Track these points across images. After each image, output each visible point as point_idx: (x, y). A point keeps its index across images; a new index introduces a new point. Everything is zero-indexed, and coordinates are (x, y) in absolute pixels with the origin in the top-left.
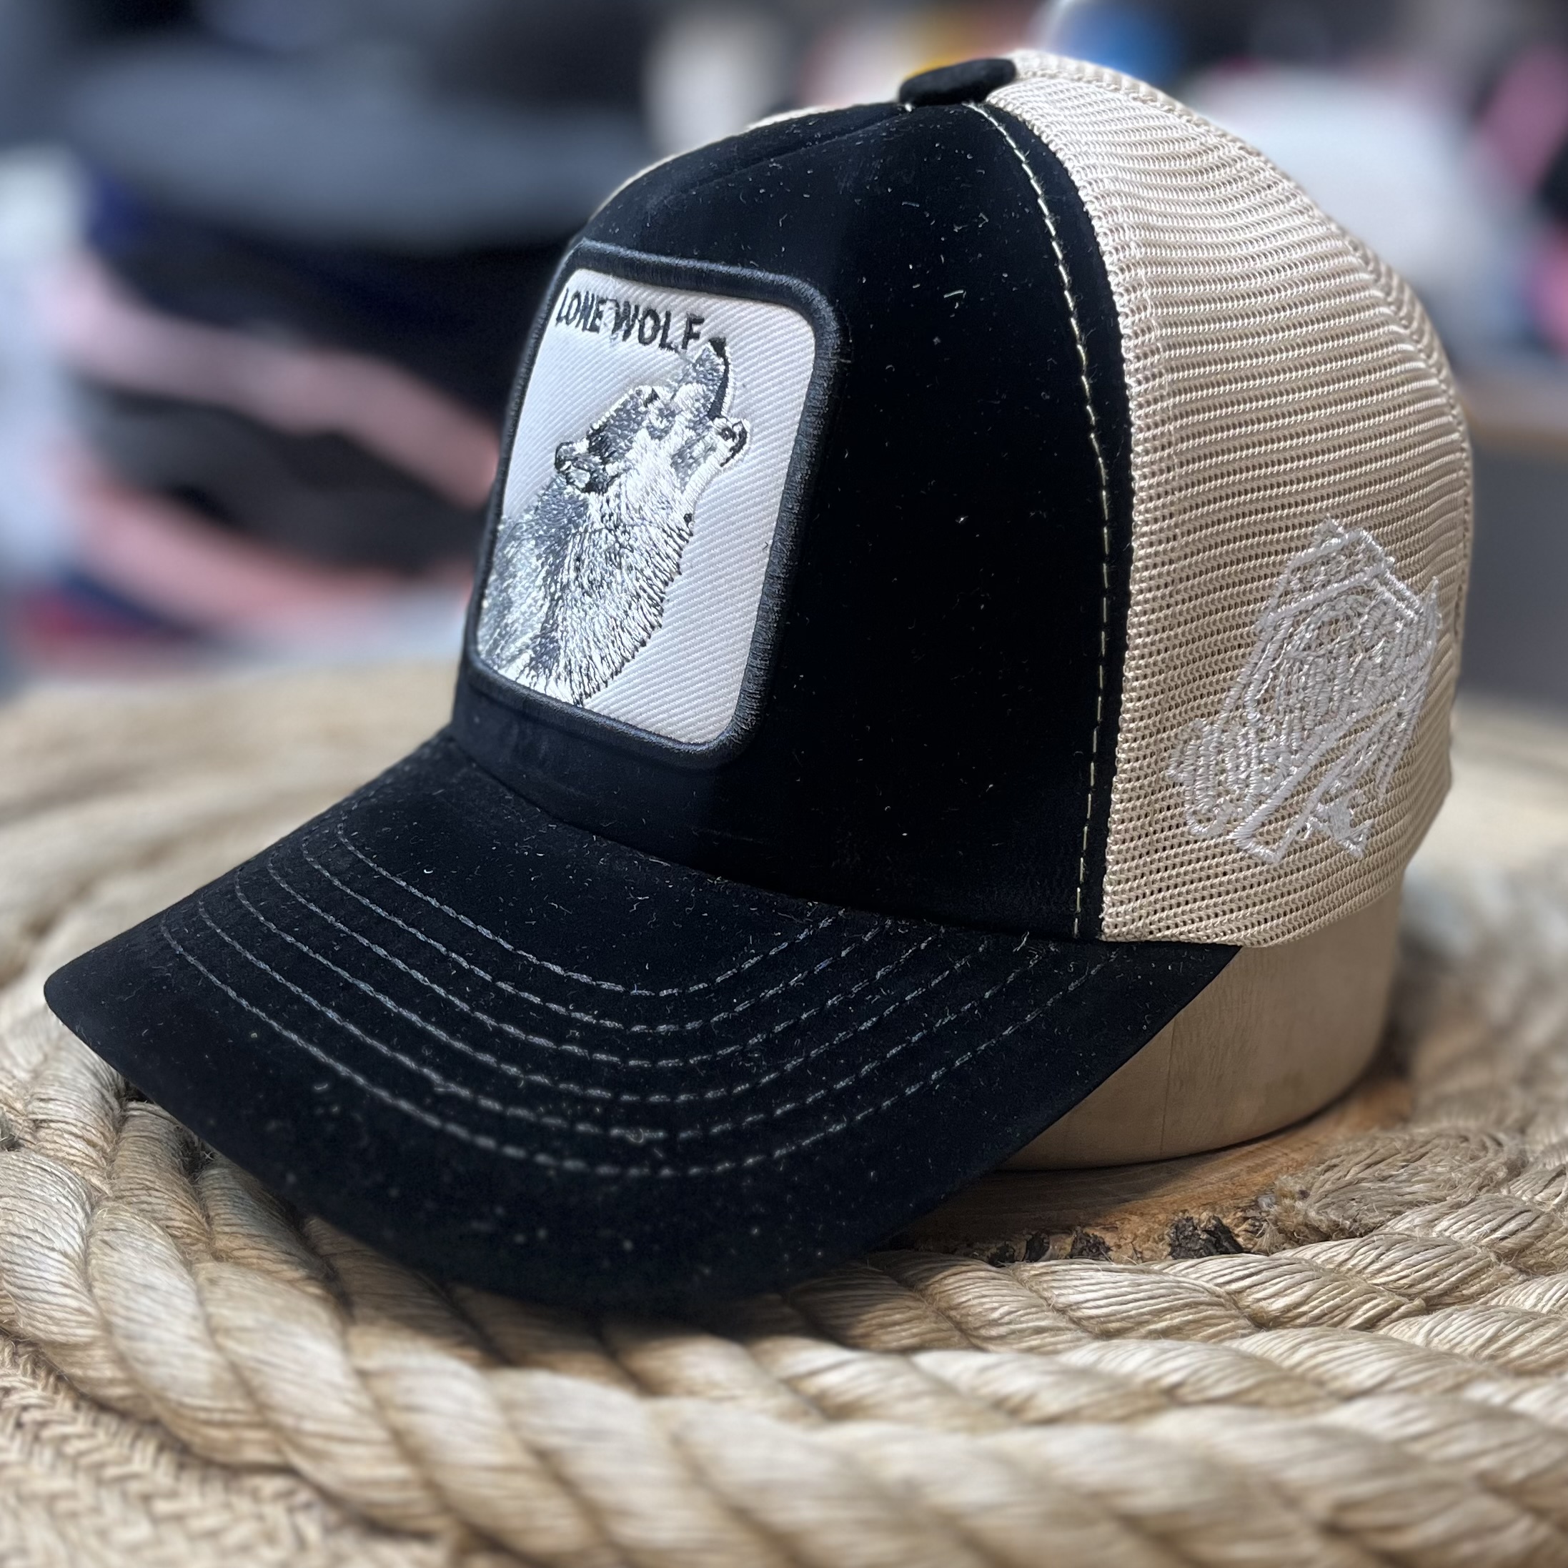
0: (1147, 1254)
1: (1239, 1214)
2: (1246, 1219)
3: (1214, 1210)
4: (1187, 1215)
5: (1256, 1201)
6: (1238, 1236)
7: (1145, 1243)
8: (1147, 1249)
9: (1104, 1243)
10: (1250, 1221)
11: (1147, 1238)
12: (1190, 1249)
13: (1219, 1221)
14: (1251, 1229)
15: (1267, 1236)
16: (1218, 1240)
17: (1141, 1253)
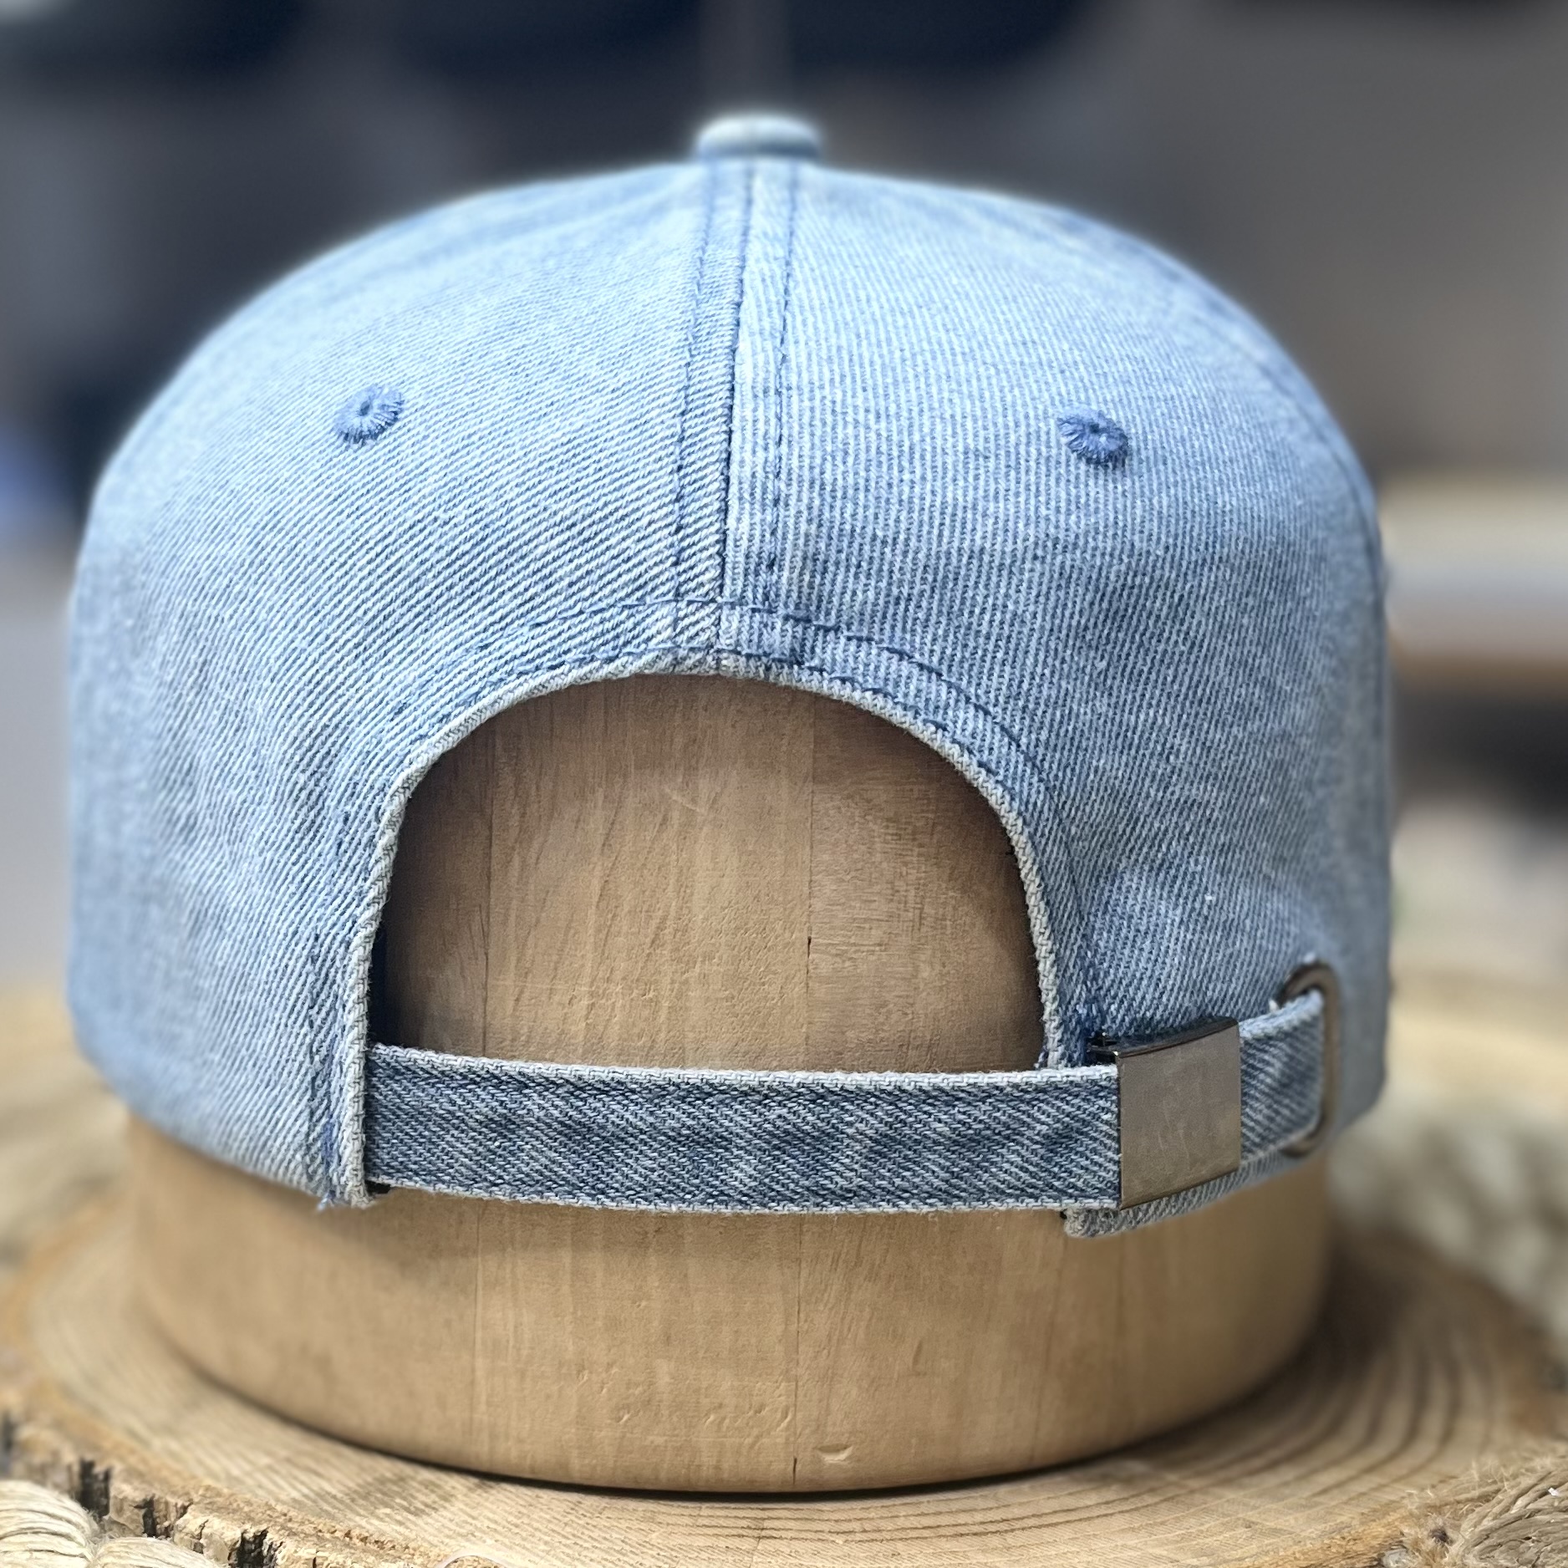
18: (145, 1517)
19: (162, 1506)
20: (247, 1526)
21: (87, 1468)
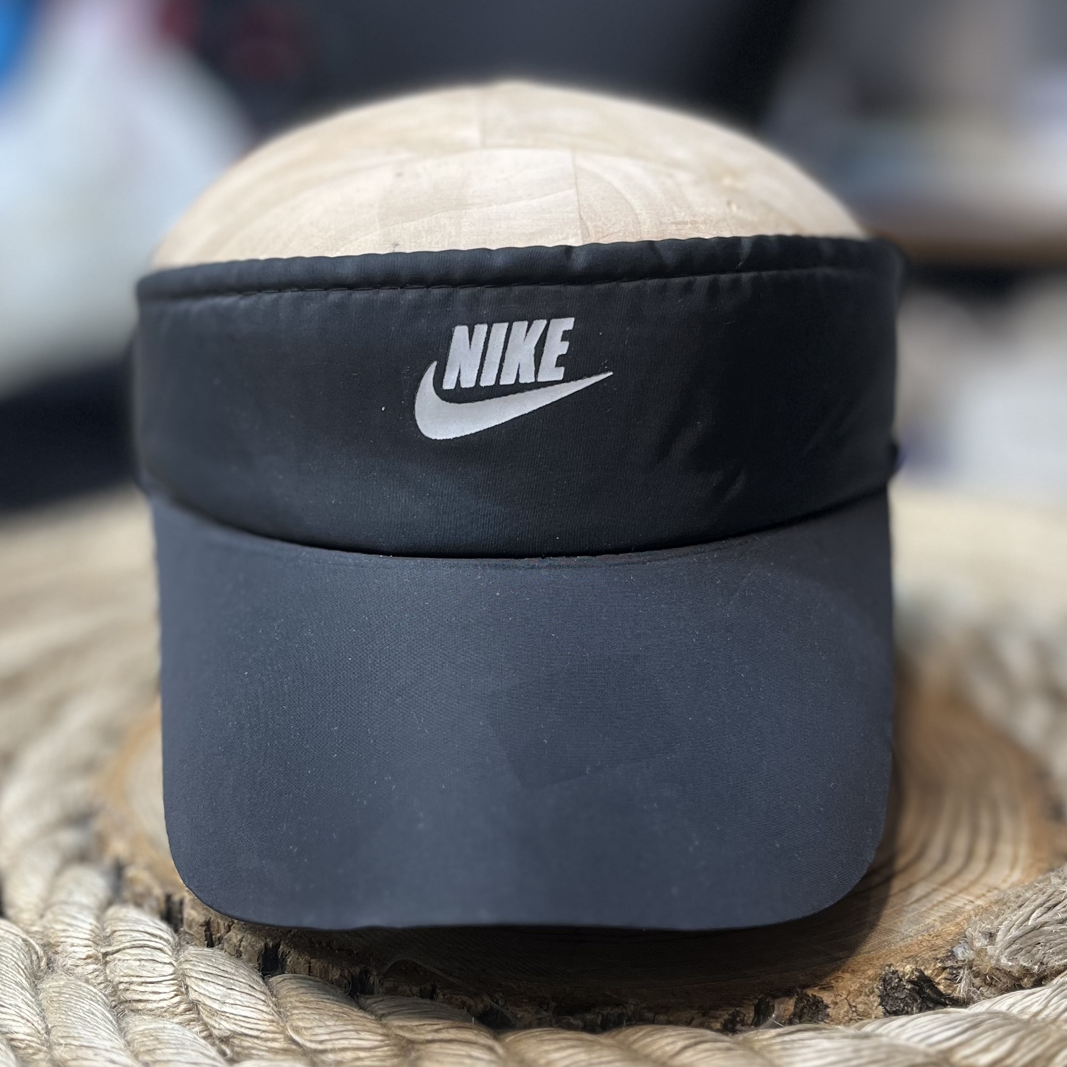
0: (861, 1008)
1: (940, 965)
2: (944, 969)
3: (916, 962)
4: (892, 968)
5: (952, 952)
6: (938, 984)
7: (858, 997)
8: (860, 1003)
9: (822, 1001)
10: (948, 970)
11: (859, 992)
12: (897, 998)
13: (921, 972)
14: (950, 977)
15: (963, 983)
16: (921, 988)
17: (855, 1007)
18: (205, 931)
19: (216, 925)
20: (268, 940)
21: (168, 898)
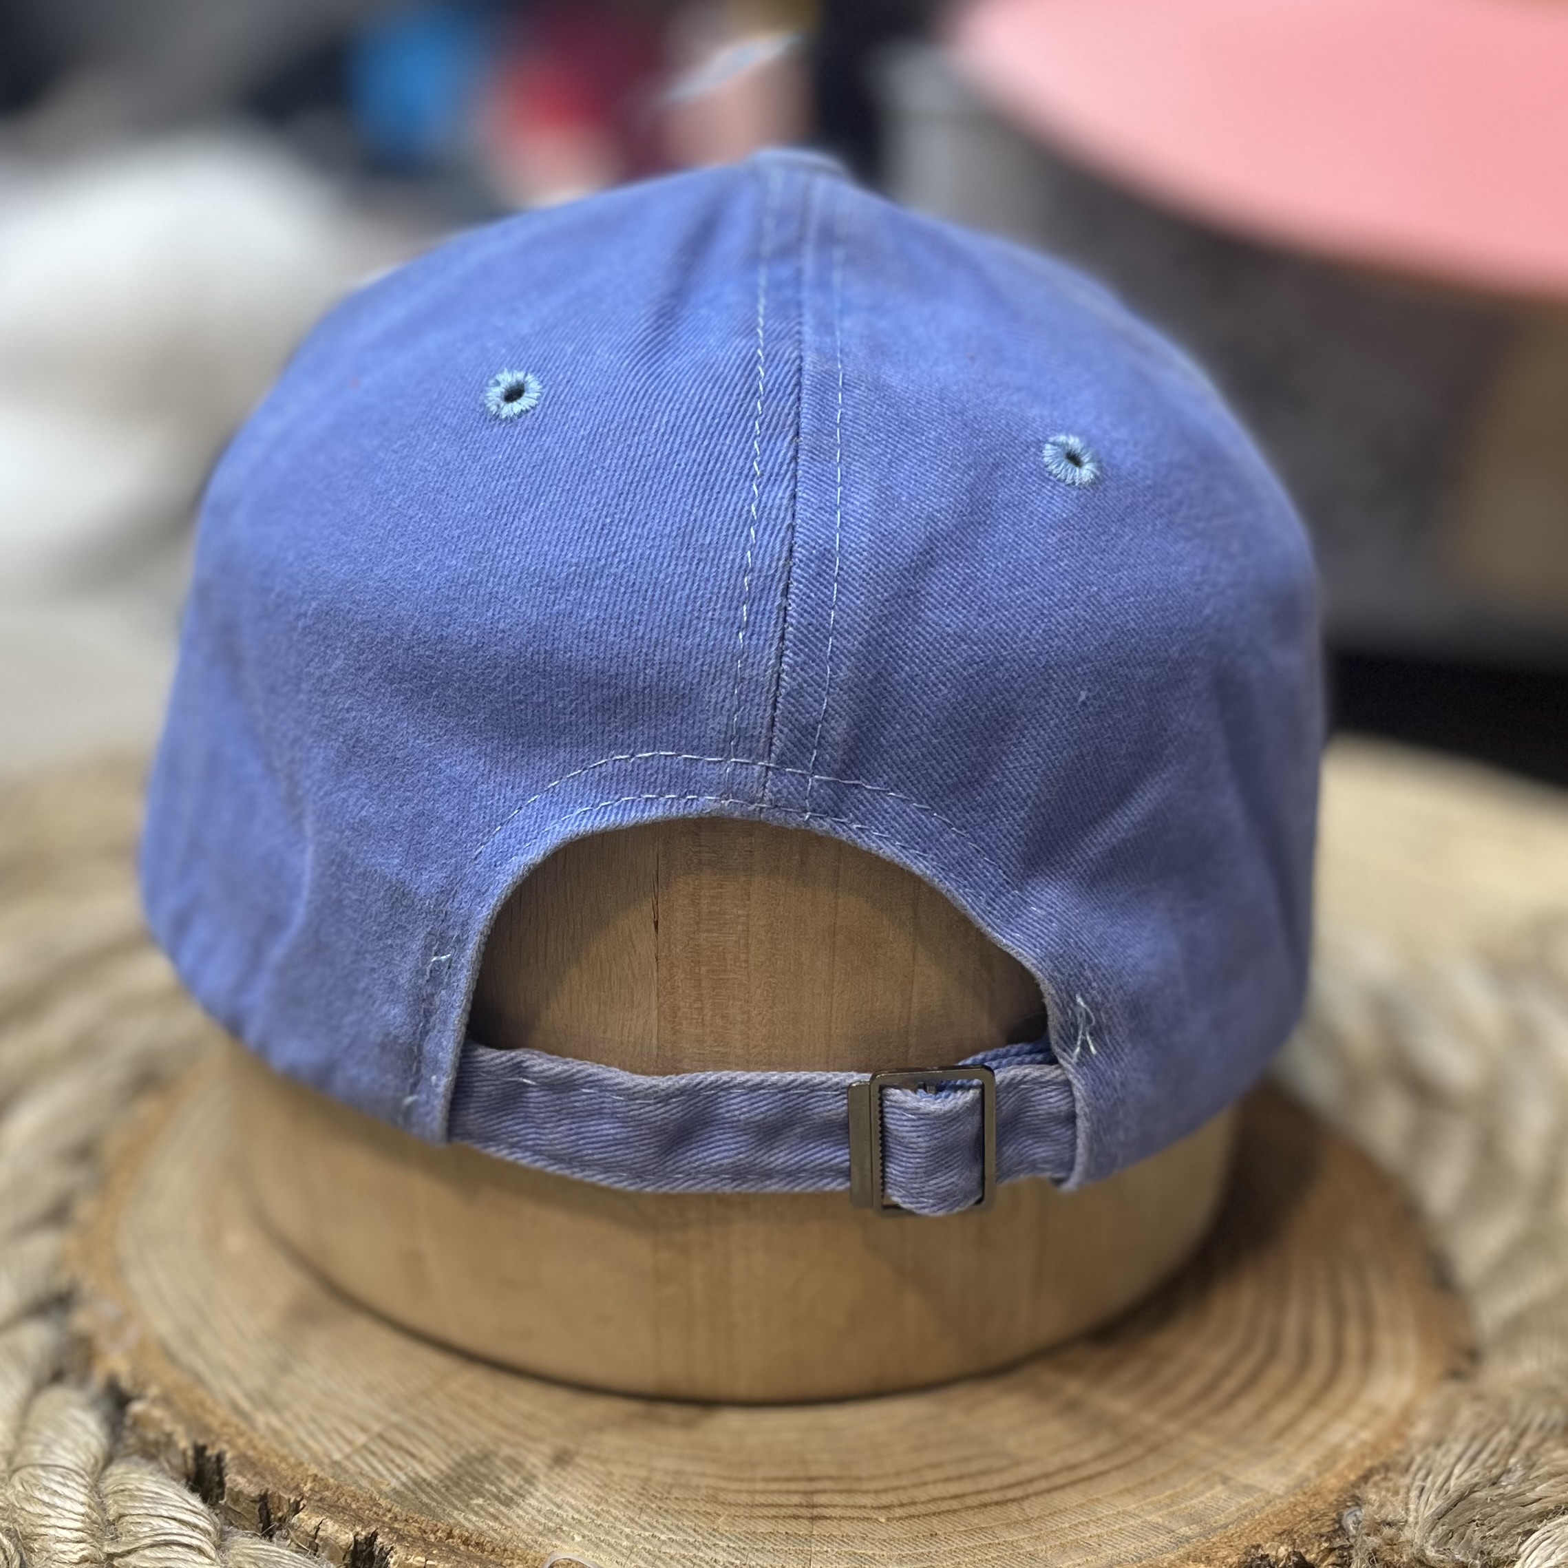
1: (1326, 1545)
2: (1331, 1550)
3: (1294, 1543)
4: (1261, 1552)
5: (1339, 1521)
10: (1337, 1552)
13: (1301, 1557)
14: (1339, 1561)
18: (259, 1510)
19: (276, 1500)
20: (358, 1529)
21: (200, 1451)
